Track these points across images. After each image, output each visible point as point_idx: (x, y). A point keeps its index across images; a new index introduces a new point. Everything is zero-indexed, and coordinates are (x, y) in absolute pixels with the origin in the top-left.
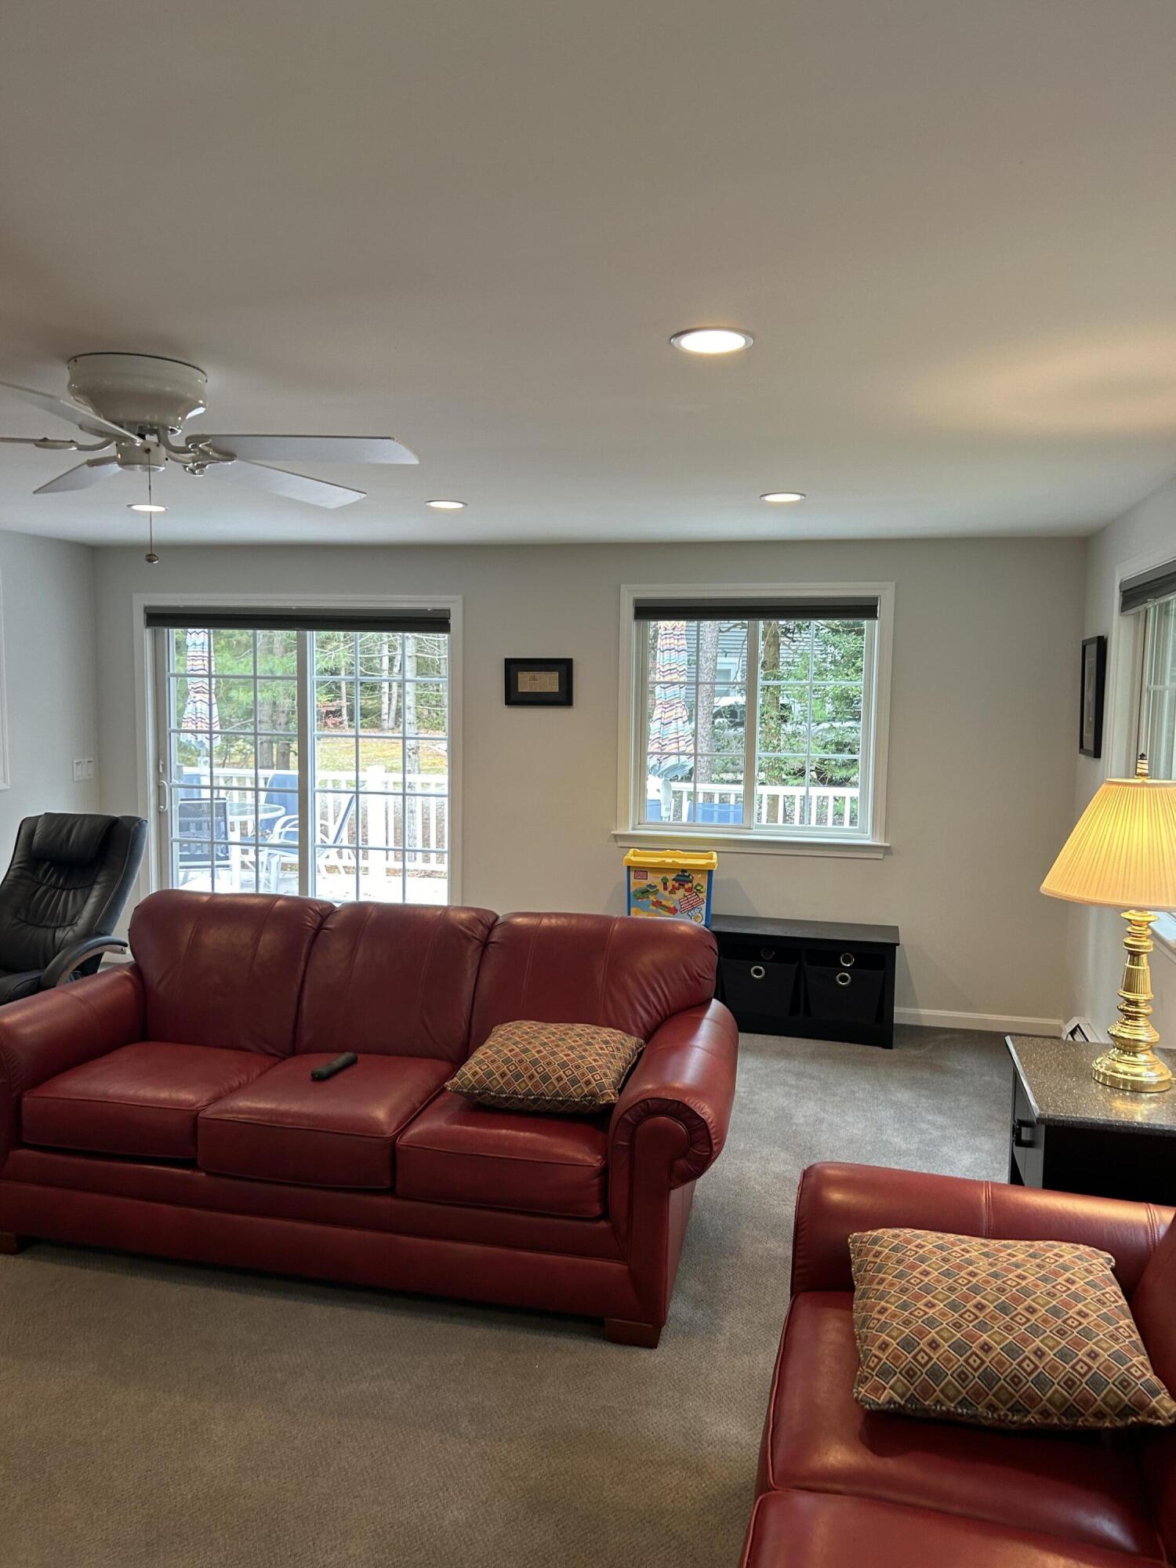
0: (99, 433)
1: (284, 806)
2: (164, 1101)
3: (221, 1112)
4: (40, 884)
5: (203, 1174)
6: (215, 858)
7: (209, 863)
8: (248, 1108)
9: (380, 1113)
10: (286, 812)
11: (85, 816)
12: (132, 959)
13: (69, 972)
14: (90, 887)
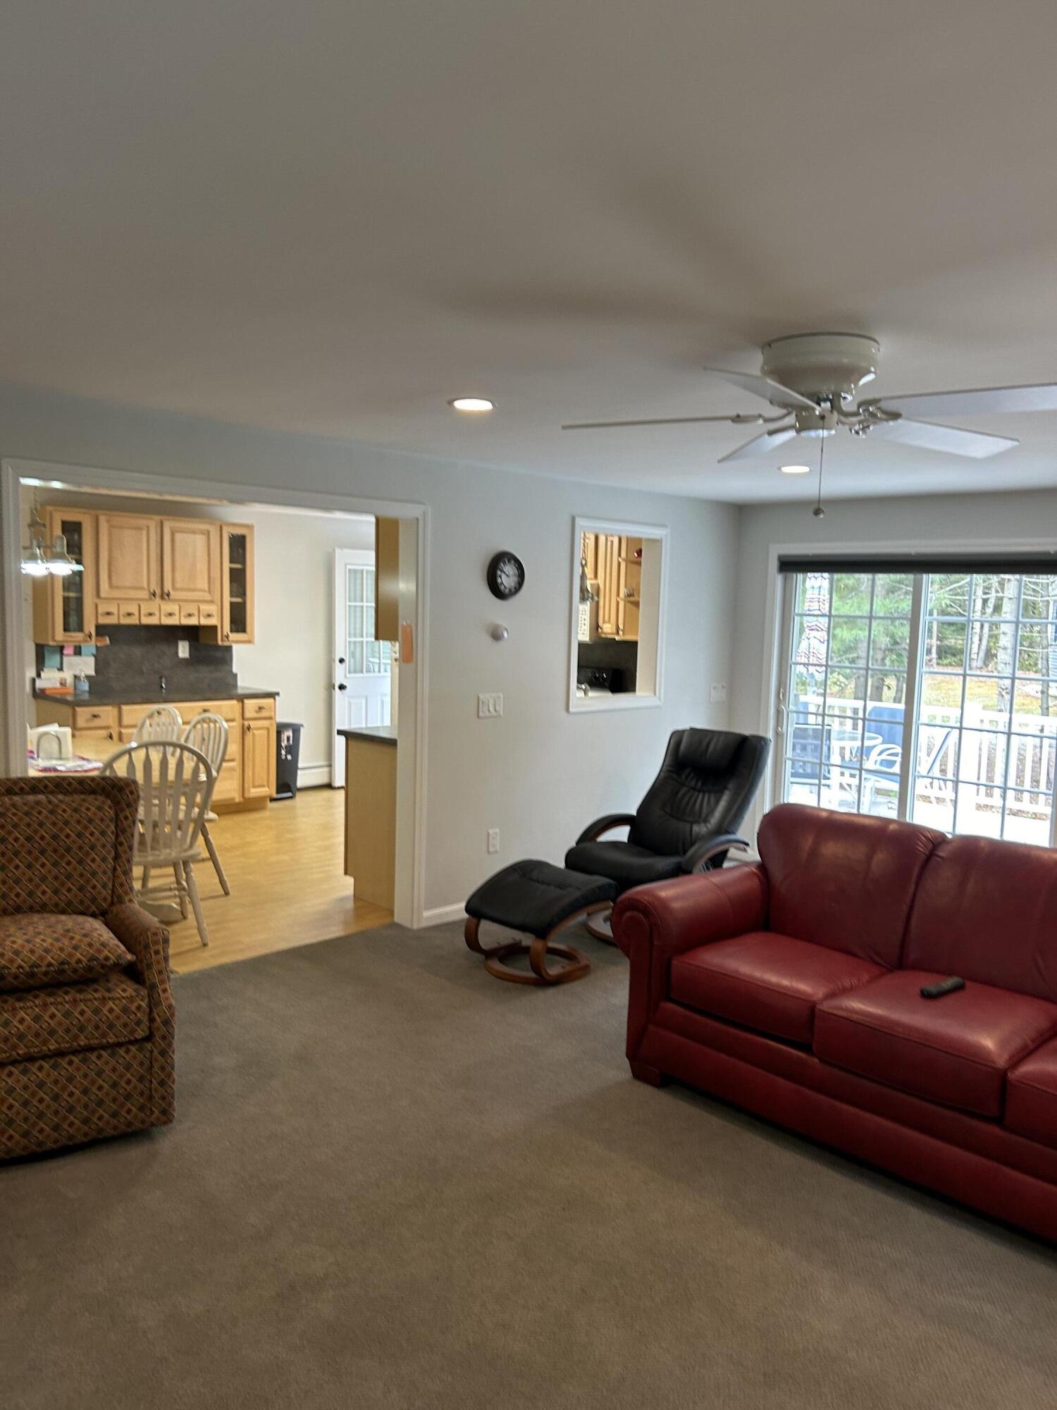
0: (784, 405)
1: (880, 735)
2: (785, 988)
3: (836, 1008)
4: (683, 785)
5: (816, 1060)
6: (822, 777)
7: (816, 781)
8: (861, 1010)
9: (988, 1042)
10: (883, 741)
11: (720, 733)
12: (758, 858)
13: (702, 863)
14: (721, 792)
